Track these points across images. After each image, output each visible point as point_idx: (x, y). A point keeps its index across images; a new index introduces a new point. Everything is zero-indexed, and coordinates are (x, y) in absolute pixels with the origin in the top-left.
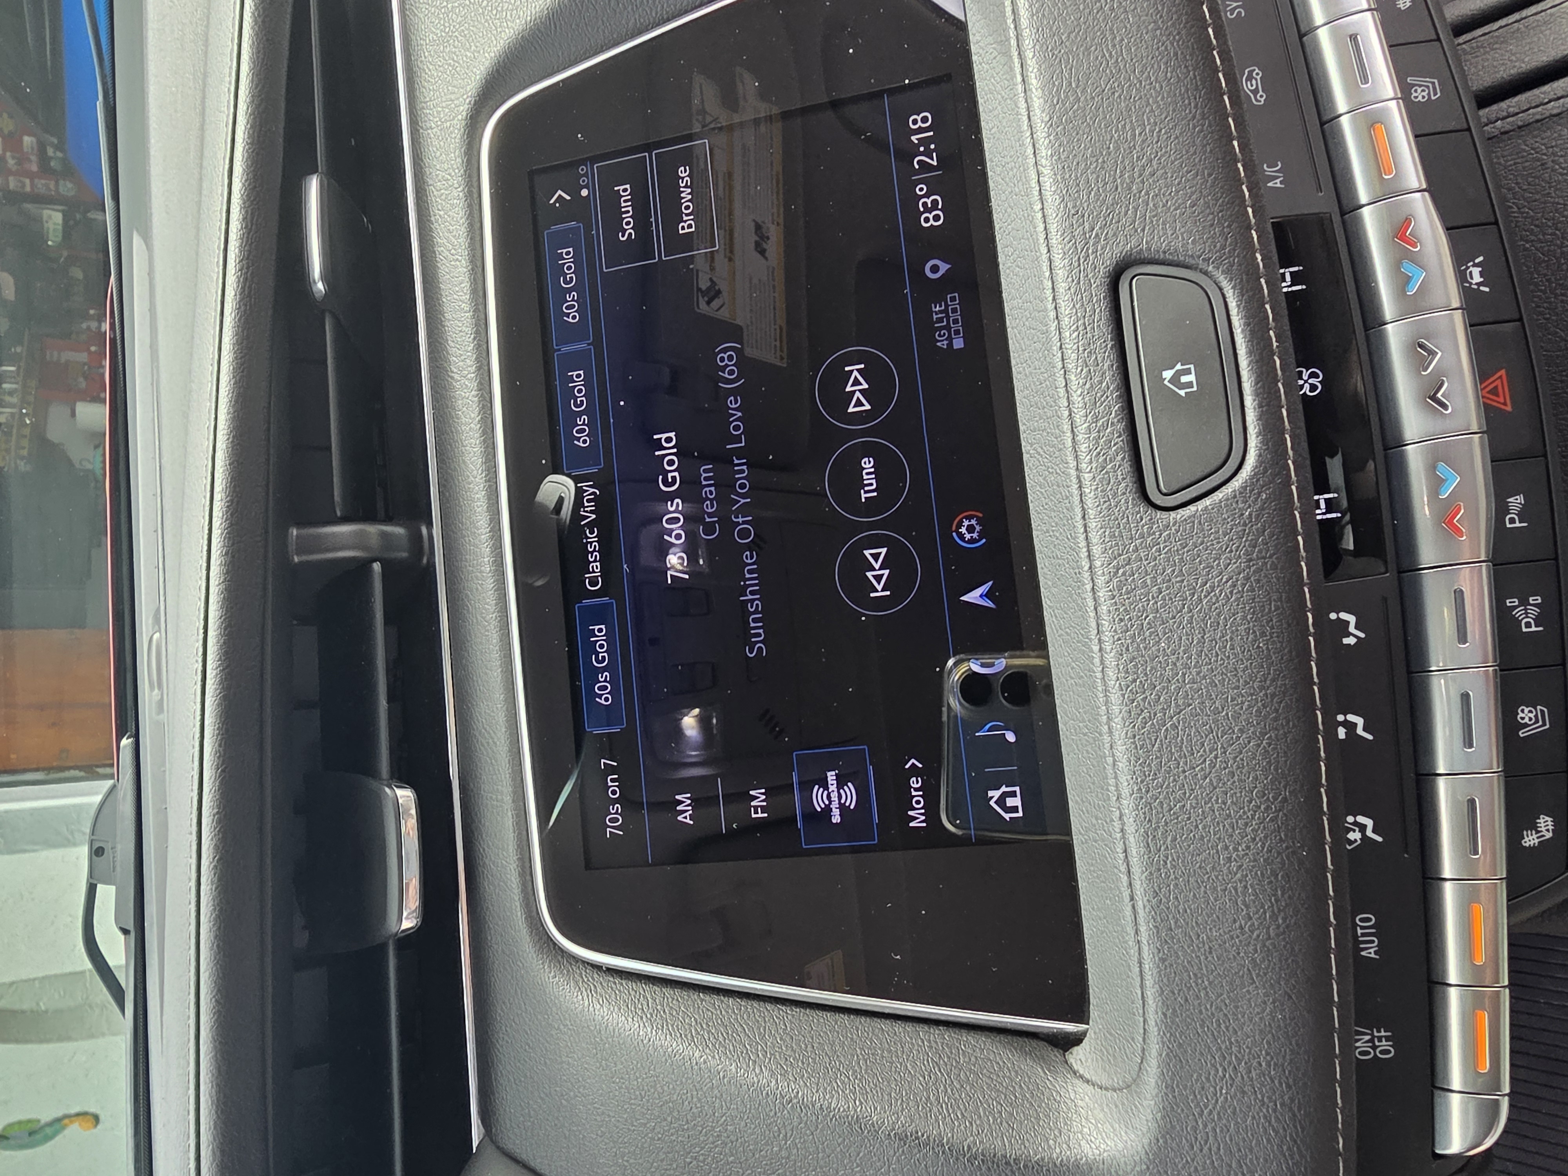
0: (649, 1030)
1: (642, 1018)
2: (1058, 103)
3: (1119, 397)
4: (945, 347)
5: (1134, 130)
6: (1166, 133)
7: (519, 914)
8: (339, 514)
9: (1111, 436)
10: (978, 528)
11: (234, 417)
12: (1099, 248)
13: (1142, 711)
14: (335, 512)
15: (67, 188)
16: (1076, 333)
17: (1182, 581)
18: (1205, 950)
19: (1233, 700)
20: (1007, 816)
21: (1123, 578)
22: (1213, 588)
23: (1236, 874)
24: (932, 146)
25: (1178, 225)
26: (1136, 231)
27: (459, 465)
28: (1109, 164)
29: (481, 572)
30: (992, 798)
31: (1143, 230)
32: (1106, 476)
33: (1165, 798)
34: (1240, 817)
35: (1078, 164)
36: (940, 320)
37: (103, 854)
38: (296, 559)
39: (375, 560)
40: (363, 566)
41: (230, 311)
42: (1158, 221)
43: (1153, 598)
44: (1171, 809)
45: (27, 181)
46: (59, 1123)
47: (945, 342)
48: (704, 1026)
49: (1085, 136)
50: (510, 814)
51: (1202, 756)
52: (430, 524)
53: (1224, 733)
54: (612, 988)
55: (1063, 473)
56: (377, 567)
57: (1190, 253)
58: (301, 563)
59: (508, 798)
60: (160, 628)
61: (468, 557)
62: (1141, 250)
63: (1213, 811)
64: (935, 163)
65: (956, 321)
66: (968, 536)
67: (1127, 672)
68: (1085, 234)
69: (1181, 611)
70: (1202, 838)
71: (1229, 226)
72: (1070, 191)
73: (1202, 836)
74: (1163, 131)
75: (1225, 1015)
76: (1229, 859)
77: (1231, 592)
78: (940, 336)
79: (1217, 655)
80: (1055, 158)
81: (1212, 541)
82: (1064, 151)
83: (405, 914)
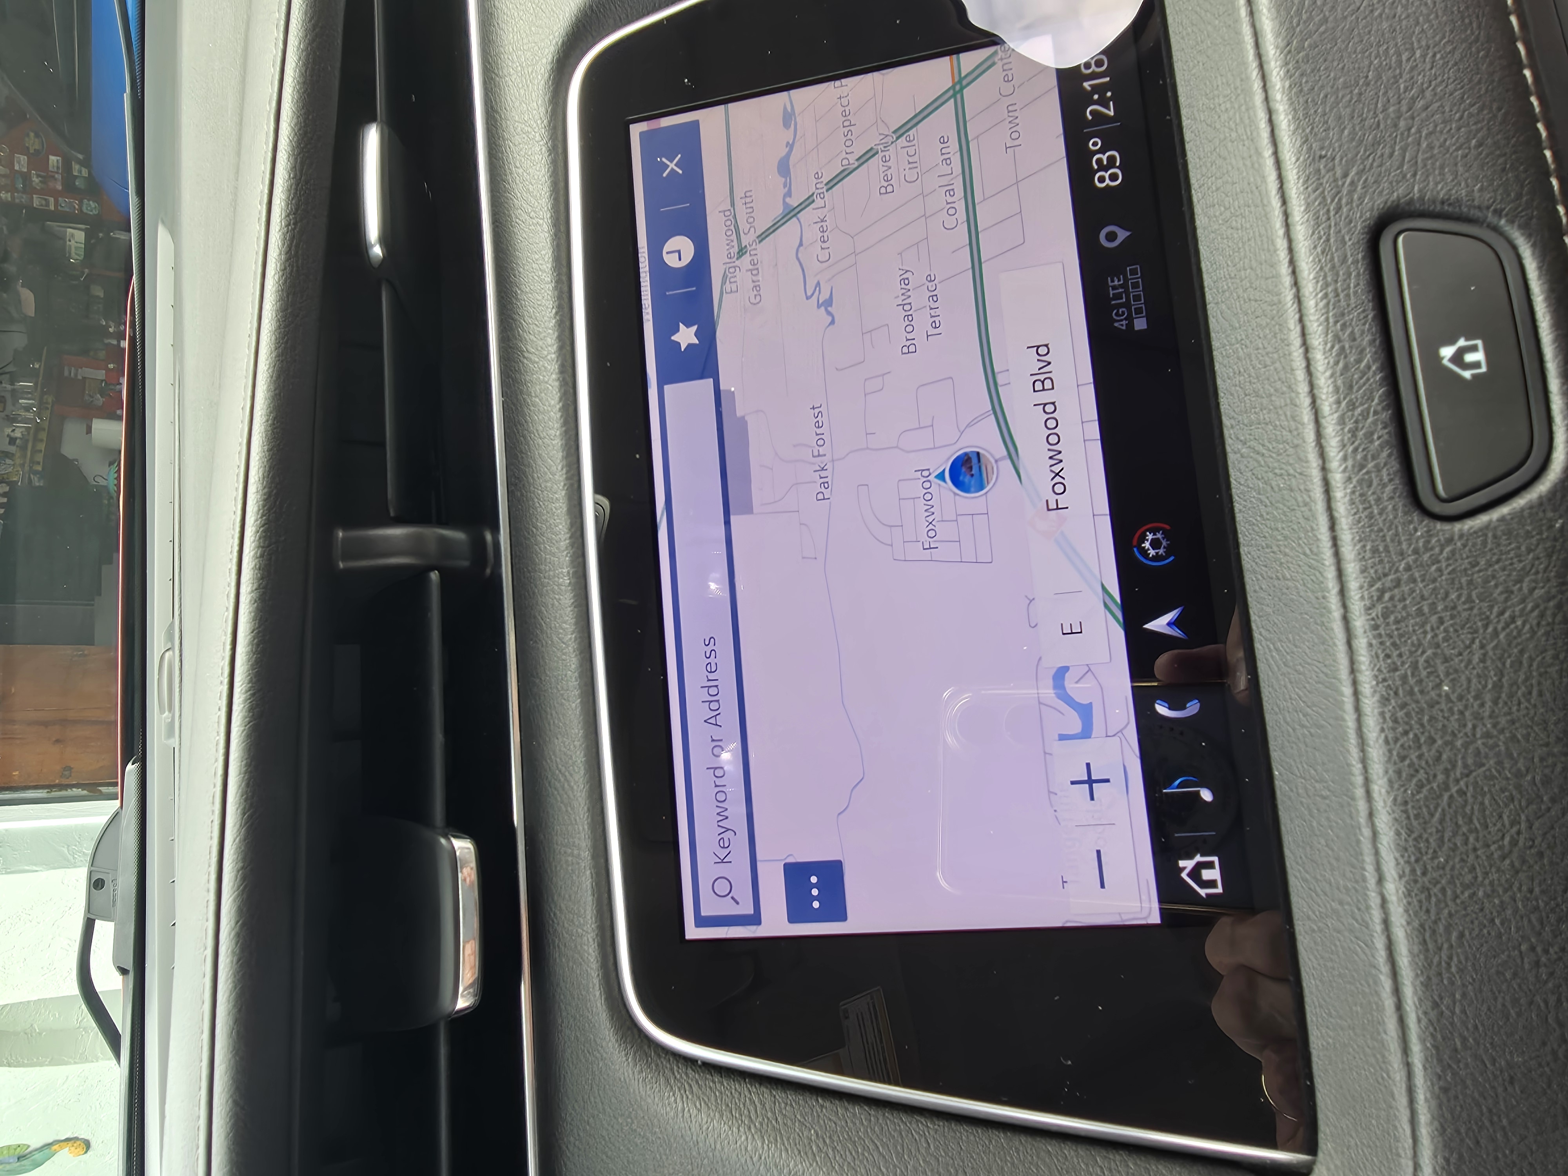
0: (760, 1144)
1: (749, 1128)
2: (1298, 25)
3: (1383, 379)
4: (1124, 328)
5: (1399, 55)
6: (1442, 58)
7: (598, 993)
8: (392, 514)
9: (1373, 428)
10: (1164, 543)
11: (276, 395)
12: (1356, 197)
13: (1417, 771)
14: (388, 511)
15: (91, 207)
16: (1325, 301)
17: (1471, 609)
18: (1504, 1080)
19: (1542, 759)
20: (1203, 892)
21: (1389, 605)
22: (1513, 619)
23: (1546, 982)
24: (1109, 94)
25: (1461, 169)
26: (1404, 176)
27: (534, 461)
28: (1370, 93)
29: (559, 585)
30: (1184, 868)
31: (1415, 175)
32: (1366, 477)
33: (1449, 882)
34: (1553, 910)
35: (1326, 96)
36: (1118, 296)
37: (103, 887)
38: (341, 565)
39: (433, 569)
40: (418, 575)
41: (273, 273)
42: (1433, 164)
43: (1432, 629)
44: (1456, 897)
45: (52, 200)
46: (48, 1149)
47: (1124, 322)
48: (828, 1141)
49: (1335, 64)
50: (588, 872)
51: (1499, 830)
52: (495, 529)
53: (1530, 802)
54: (710, 1088)
55: (1301, 474)
56: (434, 576)
57: (1476, 203)
58: (347, 571)
59: (586, 854)
60: (173, 644)
61: (543, 567)
62: (1412, 200)
63: (1515, 901)
64: (1112, 113)
65: (1137, 298)
66: (1152, 552)
67: (1395, 721)
68: (1335, 180)
69: (1469, 647)
70: (1500, 936)
71: (1526, 171)
72: (1316, 130)
73: (1500, 933)
74: (1438, 56)
75: (1531, 1164)
76: (1537, 964)
77: (1538, 624)
78: (1117, 314)
79: (1519, 704)
80: (1295, 90)
81: (1512, 559)
82: (1307, 82)
83: (461, 989)
